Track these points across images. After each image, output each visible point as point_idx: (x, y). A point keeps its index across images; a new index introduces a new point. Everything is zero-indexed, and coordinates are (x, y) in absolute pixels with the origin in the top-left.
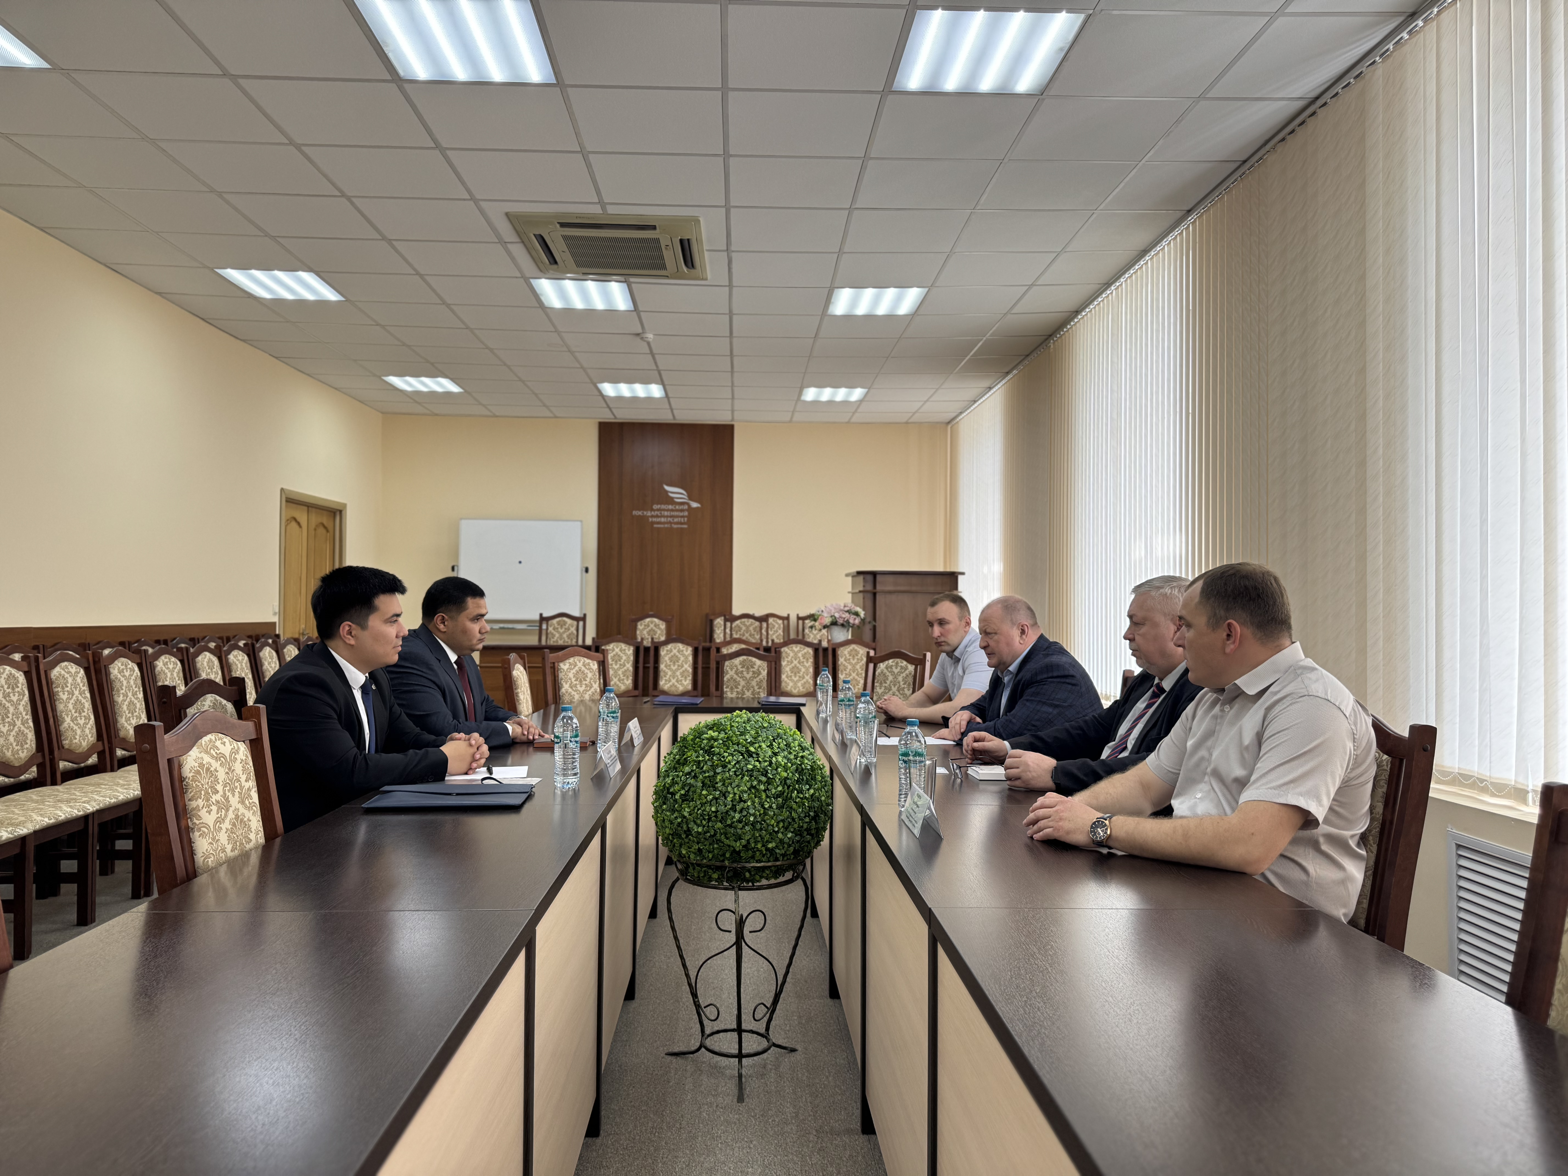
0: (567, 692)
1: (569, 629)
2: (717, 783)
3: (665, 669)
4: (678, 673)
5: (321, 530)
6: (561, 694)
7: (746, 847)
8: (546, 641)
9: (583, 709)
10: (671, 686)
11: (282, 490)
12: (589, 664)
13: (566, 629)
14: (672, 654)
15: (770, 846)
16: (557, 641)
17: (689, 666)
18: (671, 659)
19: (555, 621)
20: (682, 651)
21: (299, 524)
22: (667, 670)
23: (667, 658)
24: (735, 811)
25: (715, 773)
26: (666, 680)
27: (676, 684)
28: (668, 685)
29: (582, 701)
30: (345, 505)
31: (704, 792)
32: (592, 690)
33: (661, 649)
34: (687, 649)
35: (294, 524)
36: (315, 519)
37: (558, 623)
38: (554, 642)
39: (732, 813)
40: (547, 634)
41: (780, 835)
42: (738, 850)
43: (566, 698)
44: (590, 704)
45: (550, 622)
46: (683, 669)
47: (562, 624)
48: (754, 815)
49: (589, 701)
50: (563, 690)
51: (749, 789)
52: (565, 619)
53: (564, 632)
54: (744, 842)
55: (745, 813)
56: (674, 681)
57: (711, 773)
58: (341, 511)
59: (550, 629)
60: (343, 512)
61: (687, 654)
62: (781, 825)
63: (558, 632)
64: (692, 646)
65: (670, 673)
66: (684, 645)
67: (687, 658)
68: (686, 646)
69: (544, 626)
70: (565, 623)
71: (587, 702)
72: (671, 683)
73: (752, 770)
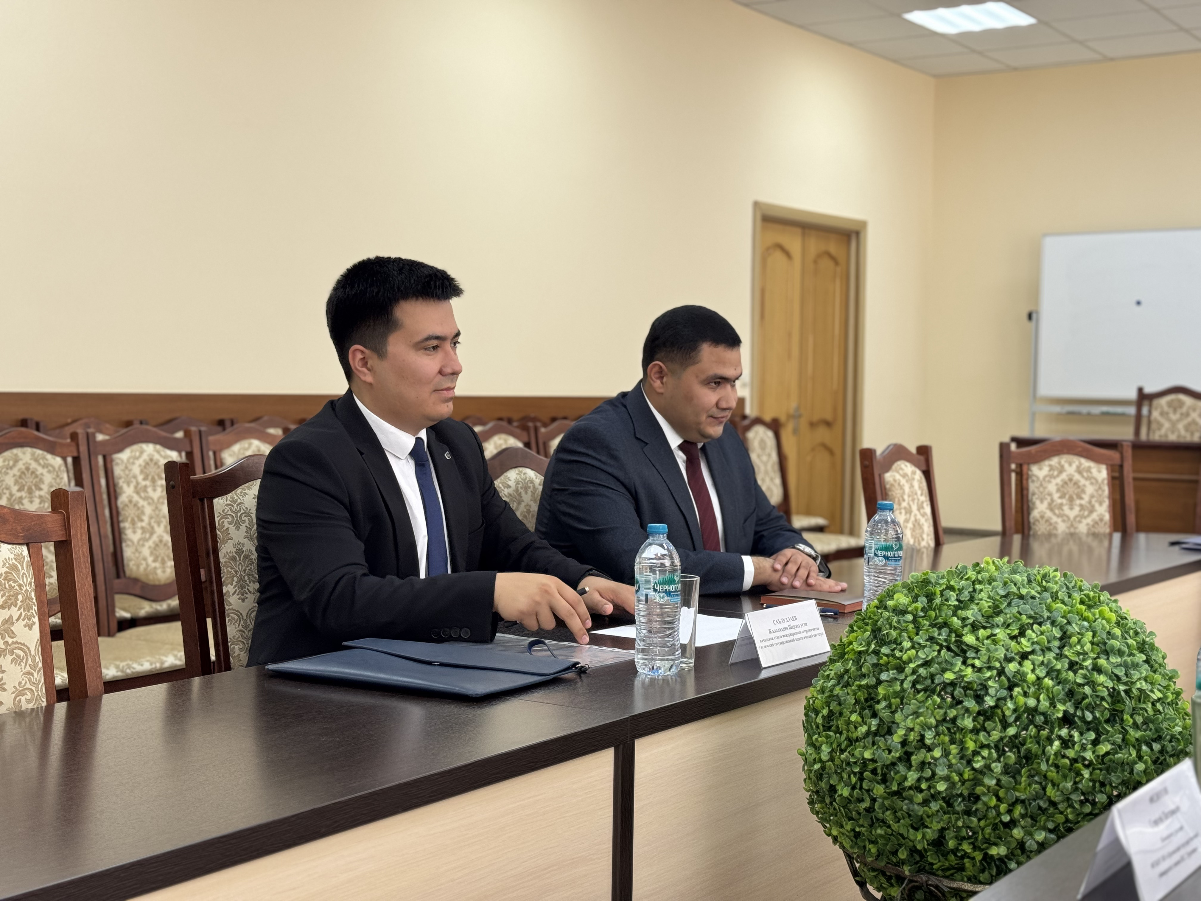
0: (1042, 517)
1: (1187, 415)
2: (878, 702)
5: (826, 264)
6: (1032, 520)
7: (939, 843)
8: (1148, 434)
9: (1075, 548)
11: (756, 204)
12: (1089, 470)
13: (1182, 414)
15: (994, 851)
16: (1166, 436)
19: (1163, 401)
21: (788, 254)
24: (909, 767)
25: (879, 682)
29: (1072, 536)
30: (863, 224)
31: (854, 717)
32: (1095, 516)
35: (778, 255)
36: (815, 246)
37: (1170, 404)
38: (1160, 436)
39: (901, 768)
40: (1149, 423)
41: (1017, 833)
42: (919, 847)
43: (1040, 528)
44: (1090, 540)
45: (1156, 402)
47: (1176, 406)
48: (947, 779)
49: (1088, 534)
50: (1035, 514)
51: (939, 723)
52: (1182, 397)
53: (1179, 420)
54: (931, 834)
55: (928, 773)
57: (872, 681)
58: (857, 233)
59: (1155, 414)
60: (862, 235)
62: (1019, 810)
63: (1169, 420)
69: (1145, 411)
70: (1181, 404)
71: (1084, 538)
73: (953, 684)
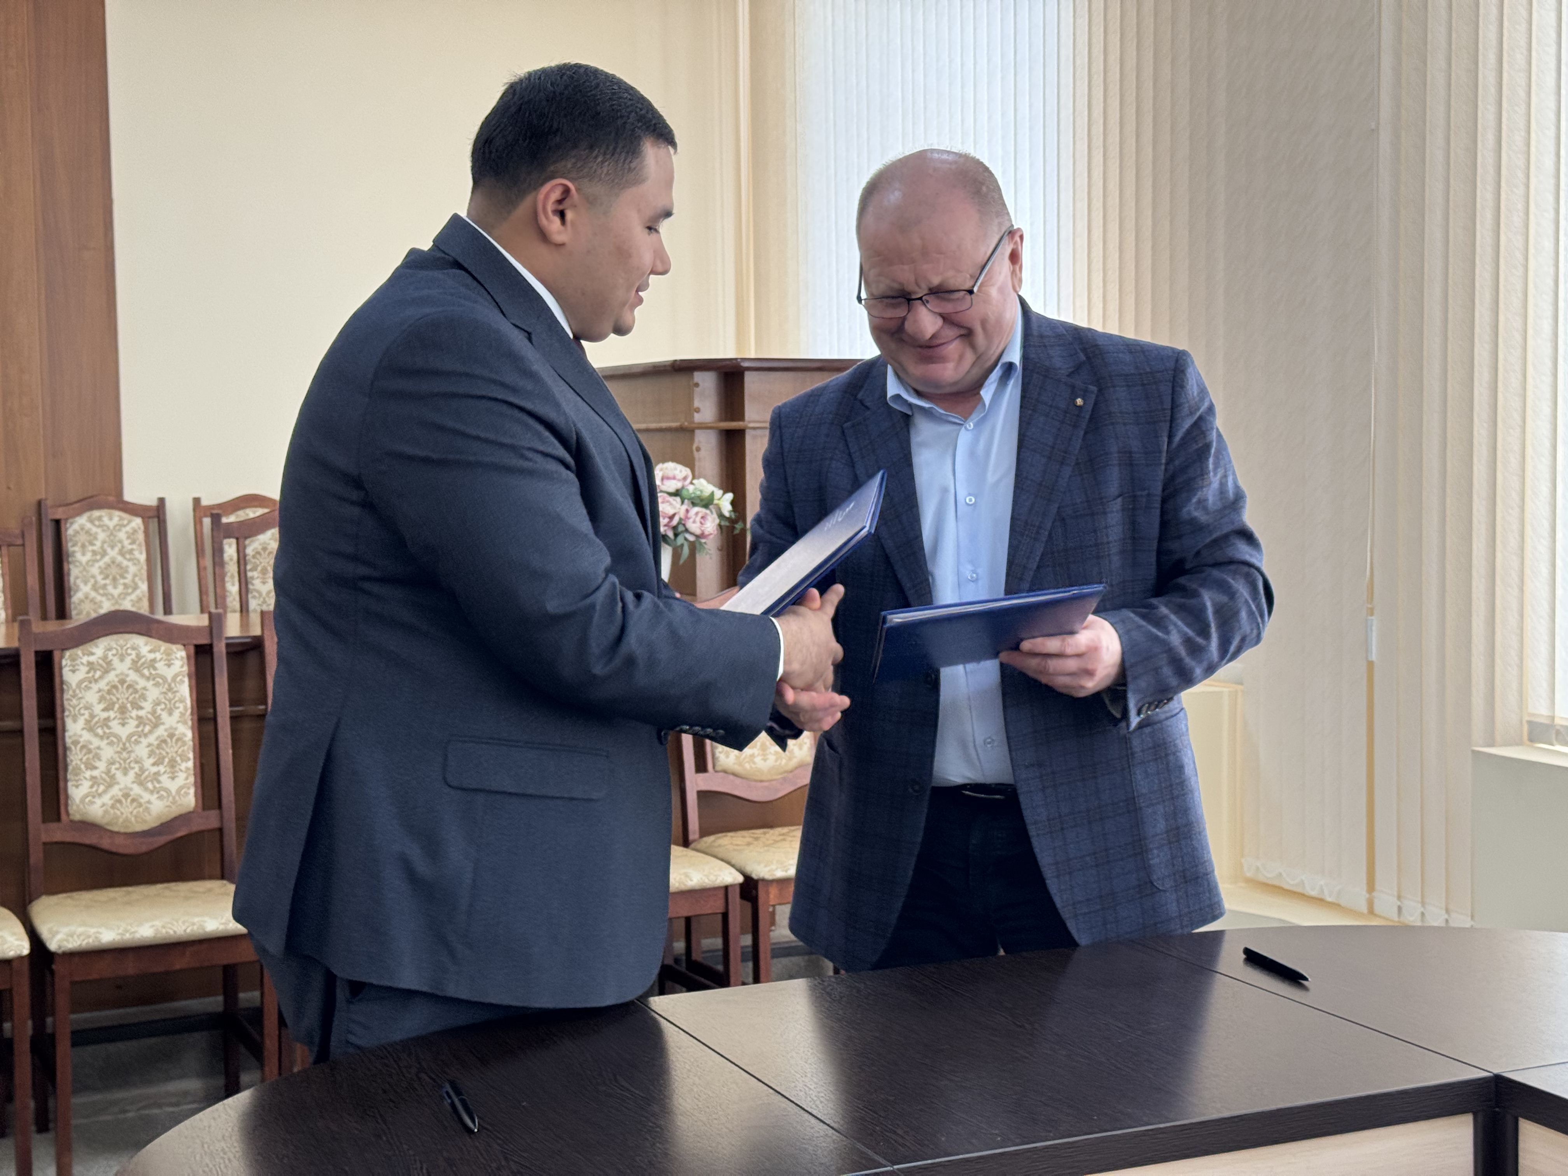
14: (112, 677)
17: (183, 720)
18: (108, 699)
22: (95, 742)
26: (95, 781)
33: (66, 662)
46: (161, 731)
65: (108, 752)
67: (170, 688)
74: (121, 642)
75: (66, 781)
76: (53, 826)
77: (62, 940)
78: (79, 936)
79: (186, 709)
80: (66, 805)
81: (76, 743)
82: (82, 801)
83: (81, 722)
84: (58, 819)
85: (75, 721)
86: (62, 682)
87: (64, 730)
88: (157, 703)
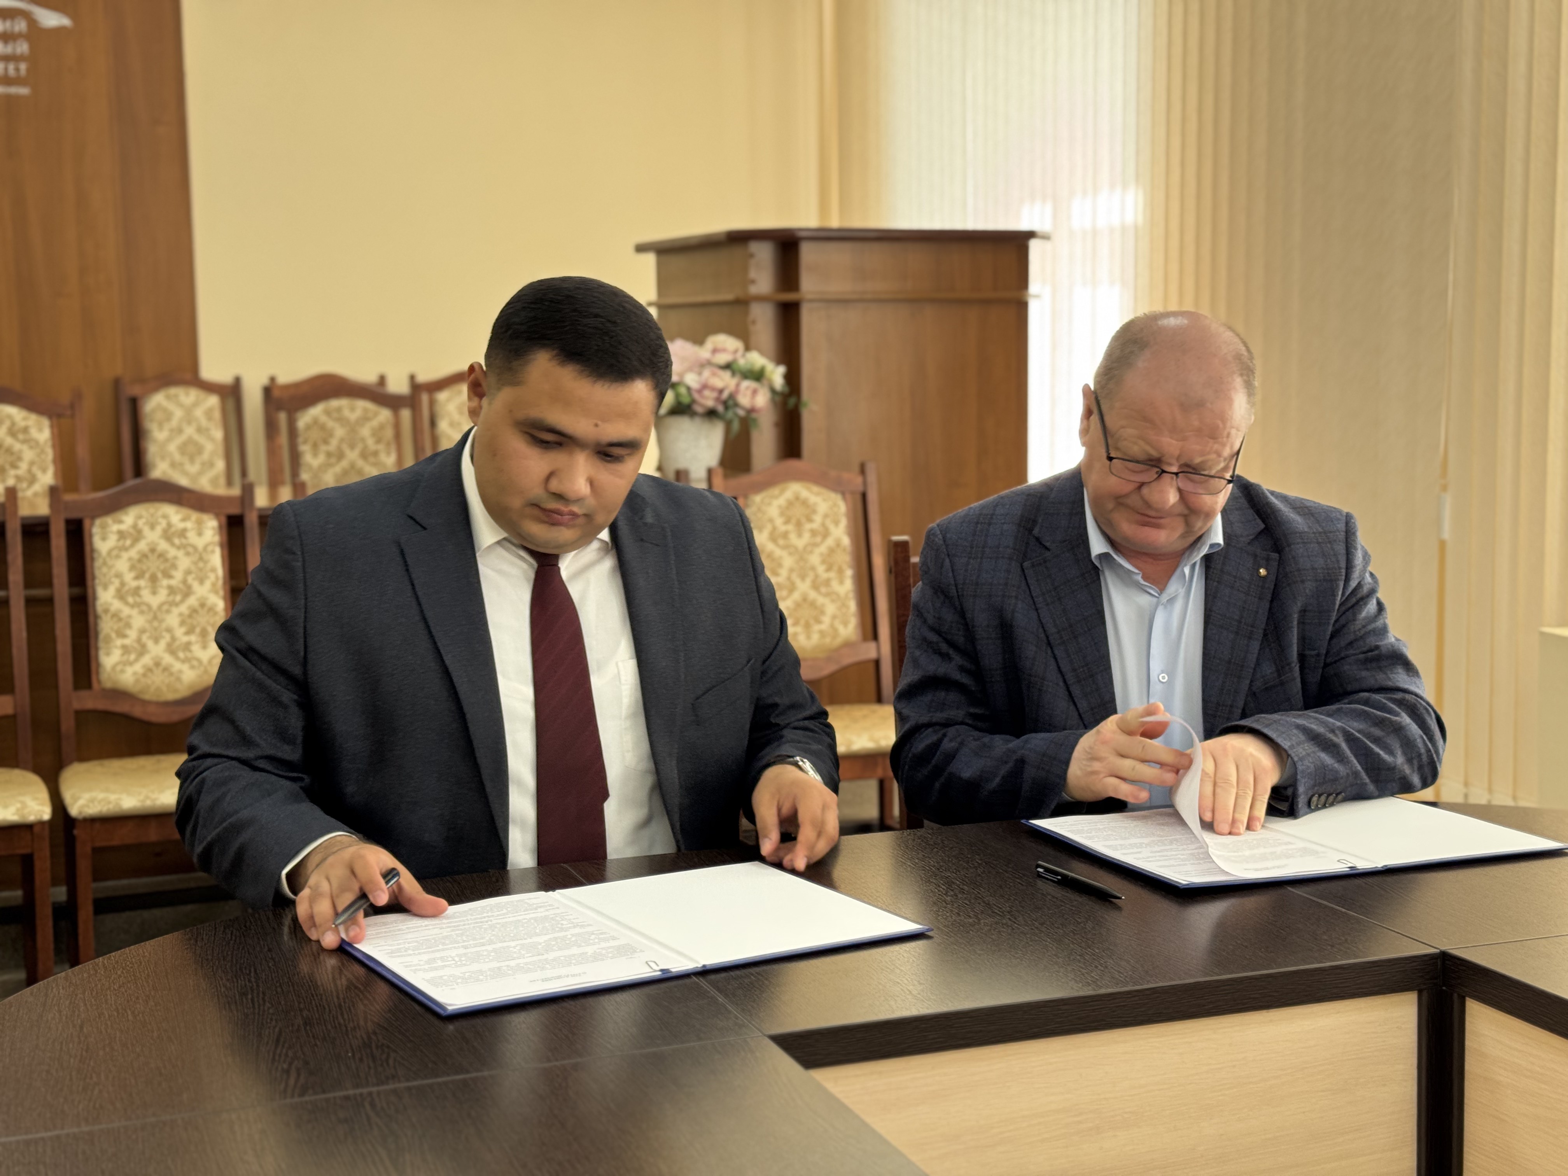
3: (116, 605)
4: (172, 620)
10: (149, 670)
14: (142, 546)
17: (214, 590)
18: (138, 568)
20: (183, 533)
22: (126, 611)
23: (122, 565)
26: (126, 649)
27: (168, 659)
28: (138, 668)
33: (96, 530)
34: (199, 523)
46: (192, 601)
56: (157, 650)
61: (200, 543)
64: (217, 516)
65: (138, 621)
66: (185, 511)
67: (201, 558)
68: (195, 515)
72: (147, 660)
74: (152, 510)
75: (97, 649)
76: (84, 693)
77: (84, 806)
78: (100, 802)
79: (217, 578)
80: (98, 673)
81: (106, 611)
82: (114, 668)
83: (112, 590)
84: (89, 686)
85: (106, 587)
86: (93, 550)
87: (95, 598)
88: (188, 572)
